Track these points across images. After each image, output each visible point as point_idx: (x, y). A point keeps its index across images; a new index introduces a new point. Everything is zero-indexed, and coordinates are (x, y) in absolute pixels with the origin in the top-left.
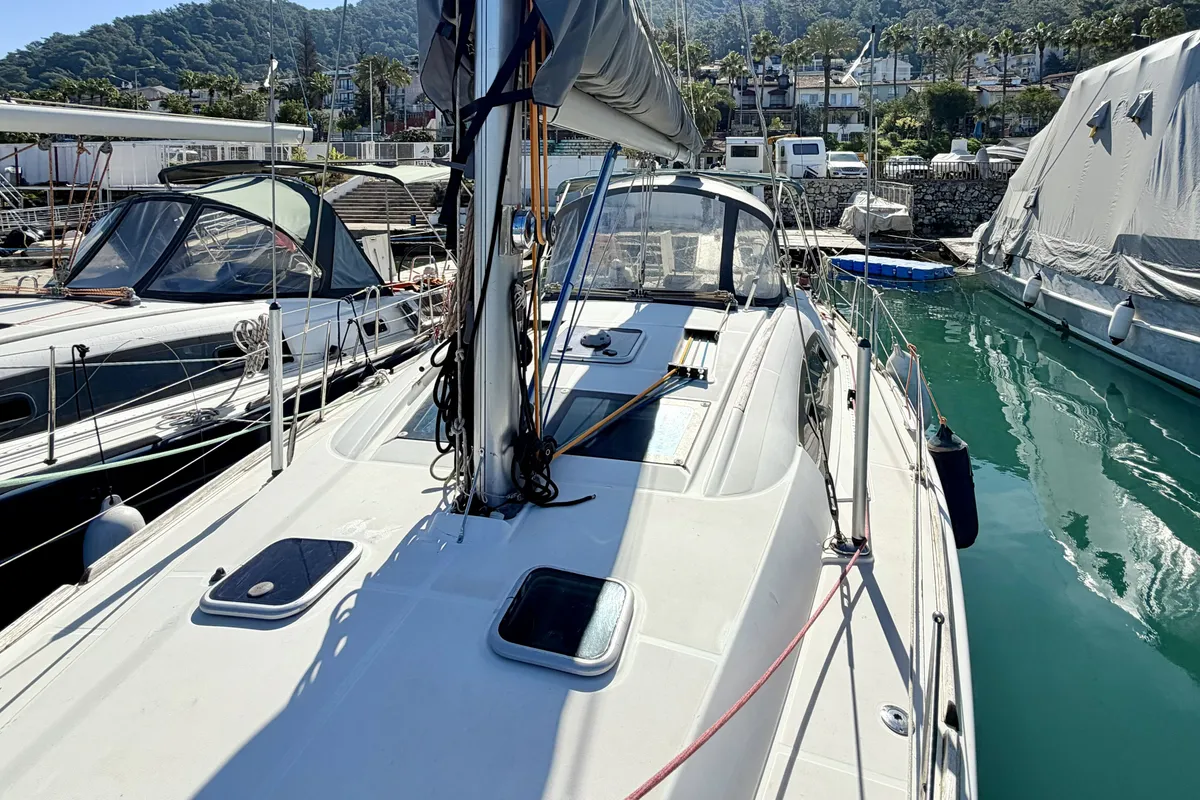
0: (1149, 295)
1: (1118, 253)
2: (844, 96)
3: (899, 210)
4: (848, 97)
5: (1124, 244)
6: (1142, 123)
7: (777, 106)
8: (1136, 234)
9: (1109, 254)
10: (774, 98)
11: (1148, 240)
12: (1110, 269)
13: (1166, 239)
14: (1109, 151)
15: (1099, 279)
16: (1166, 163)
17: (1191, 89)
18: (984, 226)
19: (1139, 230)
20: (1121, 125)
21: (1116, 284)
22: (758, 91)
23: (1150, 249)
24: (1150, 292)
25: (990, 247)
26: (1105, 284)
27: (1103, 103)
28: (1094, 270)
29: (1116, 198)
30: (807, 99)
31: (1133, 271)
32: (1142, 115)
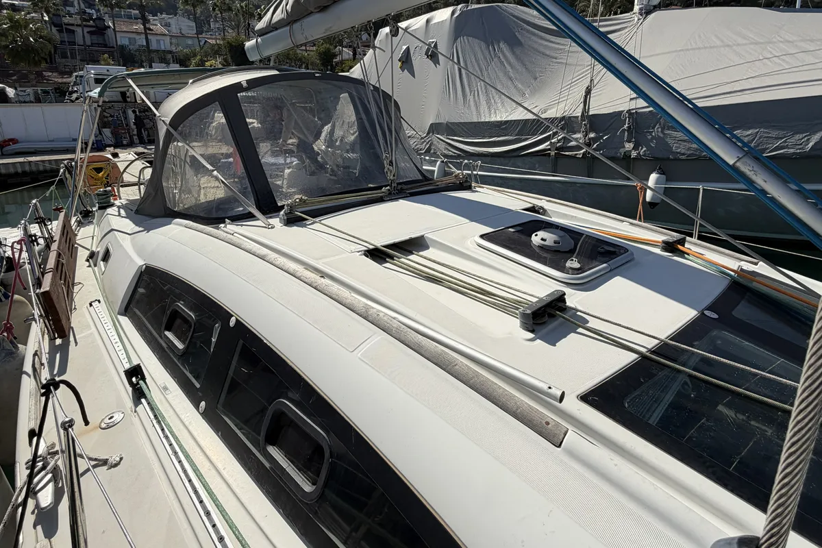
0: (454, 154)
1: (431, 134)
2: (158, 41)
3: (253, 123)
4: (162, 42)
5: (435, 128)
6: (433, 59)
7: (99, 45)
8: (442, 121)
9: (425, 135)
10: (94, 37)
11: (450, 125)
12: (427, 143)
13: (461, 123)
14: (414, 77)
15: (421, 150)
16: (452, 82)
17: (459, 39)
18: (327, 128)
19: (443, 120)
20: (419, 60)
21: (432, 151)
22: (79, 30)
23: (450, 129)
24: (455, 153)
25: (337, 140)
26: (425, 152)
27: (405, 47)
28: (416, 145)
29: (423, 103)
30: (126, 42)
31: (441, 143)
32: (433, 55)
